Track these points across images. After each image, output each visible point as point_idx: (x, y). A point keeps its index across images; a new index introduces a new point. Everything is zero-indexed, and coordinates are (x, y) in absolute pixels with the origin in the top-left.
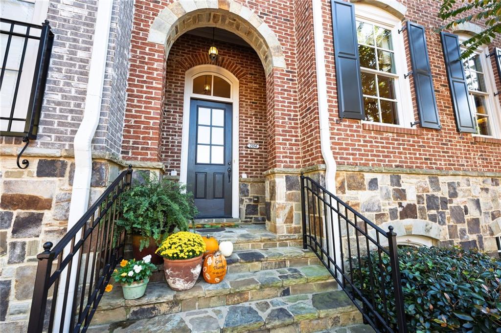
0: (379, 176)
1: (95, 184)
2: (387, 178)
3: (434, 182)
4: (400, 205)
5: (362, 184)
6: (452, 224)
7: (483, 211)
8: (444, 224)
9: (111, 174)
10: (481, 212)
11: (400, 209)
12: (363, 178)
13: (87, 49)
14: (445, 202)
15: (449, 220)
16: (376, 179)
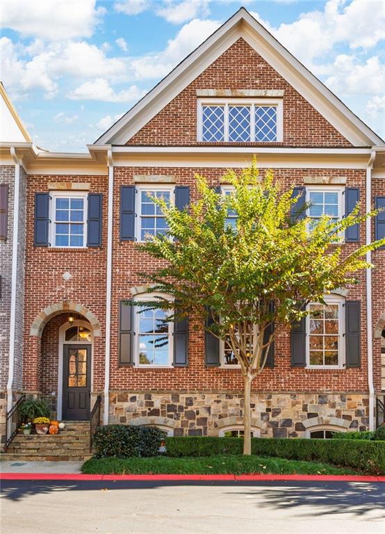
0: (137, 395)
1: (14, 401)
2: (143, 396)
3: (176, 398)
4: (149, 409)
5: (127, 399)
6: (184, 419)
7: (212, 413)
8: (178, 419)
9: (18, 397)
10: (210, 414)
11: (148, 411)
12: (127, 396)
13: (7, 352)
14: (181, 408)
15: (183, 417)
16: (135, 397)
